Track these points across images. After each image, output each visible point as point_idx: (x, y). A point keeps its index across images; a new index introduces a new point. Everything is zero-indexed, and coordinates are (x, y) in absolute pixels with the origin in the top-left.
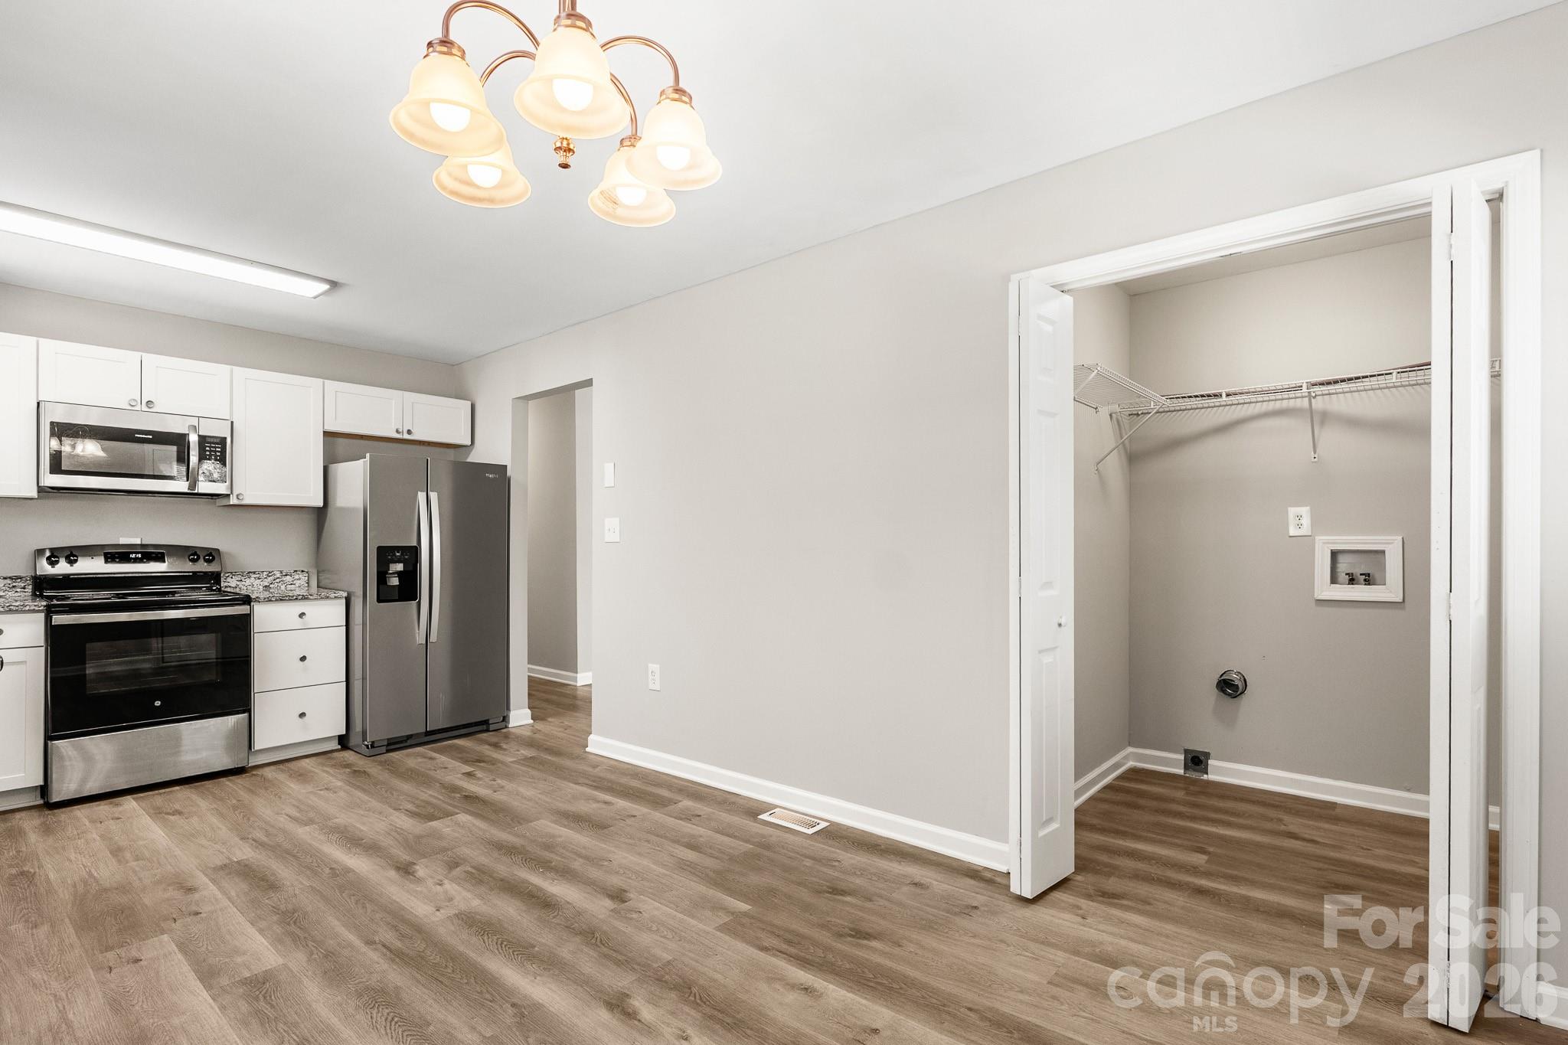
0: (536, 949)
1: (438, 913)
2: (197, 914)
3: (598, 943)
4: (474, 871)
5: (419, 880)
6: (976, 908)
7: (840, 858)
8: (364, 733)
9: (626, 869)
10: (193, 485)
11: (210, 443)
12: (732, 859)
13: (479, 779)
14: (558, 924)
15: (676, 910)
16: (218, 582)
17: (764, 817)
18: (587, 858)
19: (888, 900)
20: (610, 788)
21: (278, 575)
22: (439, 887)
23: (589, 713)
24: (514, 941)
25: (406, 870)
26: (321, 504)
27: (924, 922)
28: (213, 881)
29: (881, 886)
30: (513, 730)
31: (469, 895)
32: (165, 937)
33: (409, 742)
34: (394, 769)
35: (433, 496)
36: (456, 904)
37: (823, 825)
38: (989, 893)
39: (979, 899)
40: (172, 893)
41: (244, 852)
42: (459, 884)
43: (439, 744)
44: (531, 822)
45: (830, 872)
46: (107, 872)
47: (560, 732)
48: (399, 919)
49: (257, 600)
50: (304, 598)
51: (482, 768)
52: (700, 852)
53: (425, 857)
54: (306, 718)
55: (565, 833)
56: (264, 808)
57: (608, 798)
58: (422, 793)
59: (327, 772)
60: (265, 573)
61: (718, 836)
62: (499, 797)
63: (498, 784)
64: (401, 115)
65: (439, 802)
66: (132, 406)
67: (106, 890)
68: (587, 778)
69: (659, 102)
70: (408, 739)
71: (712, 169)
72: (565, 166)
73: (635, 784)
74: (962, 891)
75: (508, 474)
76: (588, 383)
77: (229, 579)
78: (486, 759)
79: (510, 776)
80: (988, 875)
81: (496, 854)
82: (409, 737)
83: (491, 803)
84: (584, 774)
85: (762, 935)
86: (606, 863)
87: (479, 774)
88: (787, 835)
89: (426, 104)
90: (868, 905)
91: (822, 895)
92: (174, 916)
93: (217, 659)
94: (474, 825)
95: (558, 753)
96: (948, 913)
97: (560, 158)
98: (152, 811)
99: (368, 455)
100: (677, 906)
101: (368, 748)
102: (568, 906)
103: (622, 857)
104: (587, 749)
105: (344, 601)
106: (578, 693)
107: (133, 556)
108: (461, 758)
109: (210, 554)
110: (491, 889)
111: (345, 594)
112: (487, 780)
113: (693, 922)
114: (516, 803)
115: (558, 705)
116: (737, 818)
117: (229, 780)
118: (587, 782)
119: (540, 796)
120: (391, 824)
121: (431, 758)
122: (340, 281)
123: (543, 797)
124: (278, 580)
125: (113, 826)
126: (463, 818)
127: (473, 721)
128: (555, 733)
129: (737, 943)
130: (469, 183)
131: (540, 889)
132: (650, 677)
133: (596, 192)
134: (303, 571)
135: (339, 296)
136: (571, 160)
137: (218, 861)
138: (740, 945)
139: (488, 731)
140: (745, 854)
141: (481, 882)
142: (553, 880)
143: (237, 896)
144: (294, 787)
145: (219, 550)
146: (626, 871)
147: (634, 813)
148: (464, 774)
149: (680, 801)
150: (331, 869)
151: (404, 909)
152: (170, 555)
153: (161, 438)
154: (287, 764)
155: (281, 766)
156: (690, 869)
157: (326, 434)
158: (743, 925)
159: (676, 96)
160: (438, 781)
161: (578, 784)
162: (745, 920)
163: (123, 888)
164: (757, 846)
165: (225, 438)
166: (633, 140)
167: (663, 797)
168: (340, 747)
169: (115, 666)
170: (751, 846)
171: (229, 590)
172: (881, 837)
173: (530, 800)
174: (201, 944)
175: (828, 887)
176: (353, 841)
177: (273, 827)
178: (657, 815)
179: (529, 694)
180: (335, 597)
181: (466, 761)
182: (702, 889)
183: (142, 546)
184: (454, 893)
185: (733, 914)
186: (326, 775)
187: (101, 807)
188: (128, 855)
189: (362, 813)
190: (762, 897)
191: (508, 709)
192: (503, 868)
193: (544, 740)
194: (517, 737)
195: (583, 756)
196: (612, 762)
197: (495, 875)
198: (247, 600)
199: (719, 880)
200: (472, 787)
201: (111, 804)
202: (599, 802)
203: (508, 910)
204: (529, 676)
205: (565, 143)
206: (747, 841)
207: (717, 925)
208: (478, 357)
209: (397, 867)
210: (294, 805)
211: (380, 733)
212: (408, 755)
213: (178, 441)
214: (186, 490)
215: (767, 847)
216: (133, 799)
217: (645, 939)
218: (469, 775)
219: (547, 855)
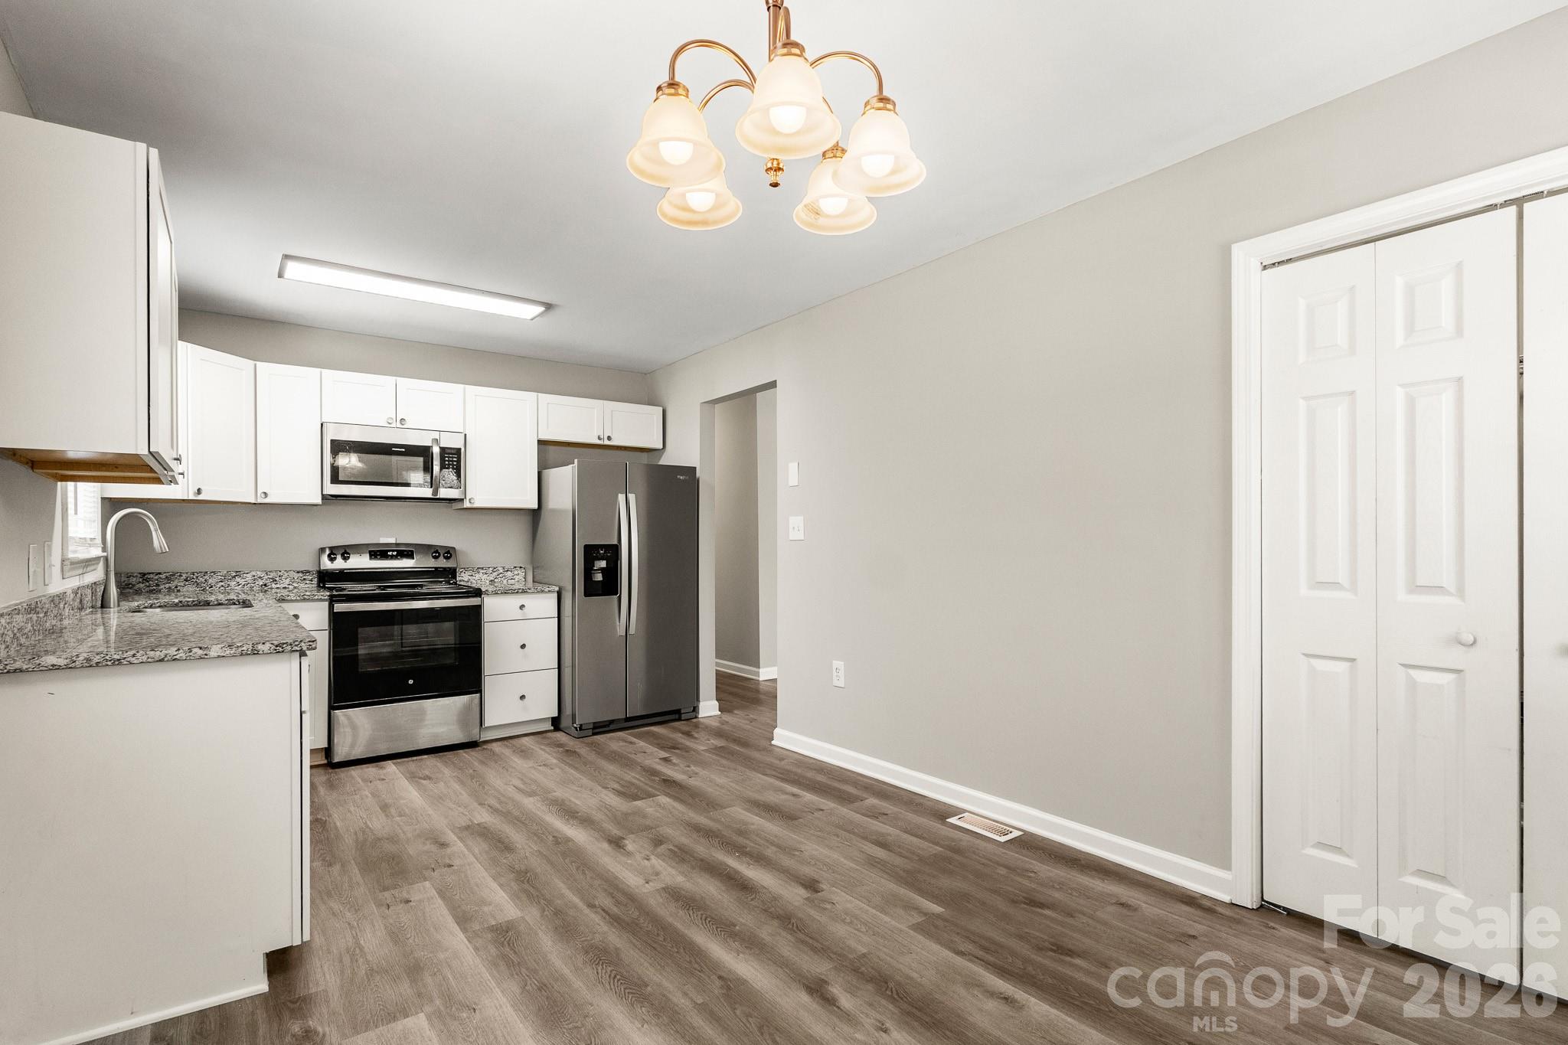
0: (737, 928)
1: (647, 885)
2: (450, 866)
3: (795, 928)
4: (676, 850)
5: (629, 854)
6: (1194, 937)
7: (1036, 869)
8: (574, 716)
9: (817, 860)
10: (435, 492)
11: (449, 454)
12: (921, 859)
13: (674, 764)
14: (756, 907)
15: (868, 905)
16: (455, 577)
17: (953, 820)
18: (778, 846)
19: (1091, 917)
20: (797, 781)
21: (501, 571)
22: (645, 861)
23: (774, 708)
24: (716, 918)
25: (617, 843)
26: (536, 506)
27: (1133, 946)
28: (460, 839)
29: (1082, 901)
30: (701, 720)
31: (674, 872)
32: (427, 884)
33: (612, 727)
34: (599, 751)
35: (632, 497)
36: (663, 878)
37: (1016, 834)
38: (1209, 923)
39: (1197, 928)
40: (429, 846)
41: (483, 817)
42: (663, 860)
43: (636, 730)
44: (725, 808)
45: (1026, 882)
46: (379, 824)
47: (747, 724)
48: (613, 887)
49: (487, 593)
50: (524, 592)
51: (678, 755)
52: (889, 850)
53: (633, 833)
54: (525, 700)
55: (757, 821)
56: (495, 778)
57: (795, 790)
58: (626, 775)
59: (546, 752)
60: (491, 569)
61: (905, 836)
62: (693, 782)
63: (692, 770)
64: (636, 157)
65: (641, 784)
66: (389, 423)
67: (379, 839)
68: (774, 770)
69: (864, 114)
70: (610, 724)
71: (916, 172)
72: (775, 185)
73: (820, 778)
74: (1177, 917)
75: (698, 475)
76: (772, 385)
77: (463, 575)
78: (680, 746)
79: (702, 764)
80: (1208, 904)
81: (695, 835)
82: (612, 722)
83: (687, 788)
84: (771, 766)
85: (957, 939)
86: (797, 853)
87: (675, 760)
88: (978, 841)
89: (655, 144)
90: (1069, 920)
91: (1017, 905)
92: (433, 866)
93: (455, 644)
94: (674, 807)
95: (745, 744)
96: (1161, 939)
97: (772, 178)
98: (408, 775)
99: (576, 461)
100: (869, 902)
101: (577, 730)
102: (764, 890)
103: (812, 848)
104: (773, 742)
105: (556, 594)
106: (761, 687)
107: (390, 553)
108: (658, 744)
109: (448, 552)
110: (693, 868)
111: (557, 589)
112: (682, 765)
113: (887, 919)
114: (710, 790)
115: (743, 698)
116: (925, 820)
117: (465, 752)
118: (774, 773)
119: (731, 784)
120: (601, 801)
121: (631, 743)
122: (553, 303)
123: (733, 785)
124: (501, 576)
125: (380, 785)
126: (663, 800)
127: (666, 710)
128: (741, 724)
129: (933, 944)
130: (687, 209)
131: (737, 872)
132: (835, 674)
133: (800, 207)
134: (521, 567)
135: (553, 315)
136: (779, 177)
137: (463, 822)
138: (935, 947)
139: (679, 719)
140: (935, 855)
141: (683, 860)
142: (749, 864)
143: (480, 853)
144: (517, 762)
145: (454, 548)
146: (817, 862)
147: (822, 807)
148: (660, 759)
149: (867, 799)
150: (553, 837)
151: (616, 878)
152: (418, 553)
153: (411, 451)
154: (511, 741)
155: (505, 742)
156: (879, 866)
157: (540, 442)
158: (936, 927)
159: (881, 105)
160: (638, 764)
161: (766, 775)
162: (940, 923)
163: (393, 839)
164: (946, 849)
165: (460, 449)
166: (835, 151)
167: (849, 793)
168: (552, 728)
169: (383, 648)
170: (941, 849)
171: (462, 583)
172: (1081, 851)
173: (722, 787)
174: (455, 893)
175: (1023, 897)
176: (570, 813)
177: (504, 796)
178: (844, 811)
179: (717, 687)
180: (549, 591)
181: (662, 748)
182: (892, 886)
183: (397, 545)
184: (661, 869)
185: (925, 914)
186: (545, 754)
187: (370, 769)
188: (393, 811)
189: (576, 788)
190: (954, 900)
191: (698, 700)
192: (702, 848)
193: (732, 731)
194: (707, 727)
195: (770, 749)
196: (796, 756)
197: (695, 855)
198: (478, 593)
199: (909, 879)
200: (669, 771)
201: (377, 766)
202: (787, 794)
203: (709, 888)
204: (716, 670)
205: (775, 162)
206: (937, 844)
207: (910, 924)
208: (670, 365)
209: (609, 840)
210: (519, 778)
211: (586, 717)
212: (610, 739)
213: (424, 452)
214: (430, 496)
215: (957, 850)
216: (394, 763)
217: (840, 930)
218: (666, 760)
219: (741, 840)
